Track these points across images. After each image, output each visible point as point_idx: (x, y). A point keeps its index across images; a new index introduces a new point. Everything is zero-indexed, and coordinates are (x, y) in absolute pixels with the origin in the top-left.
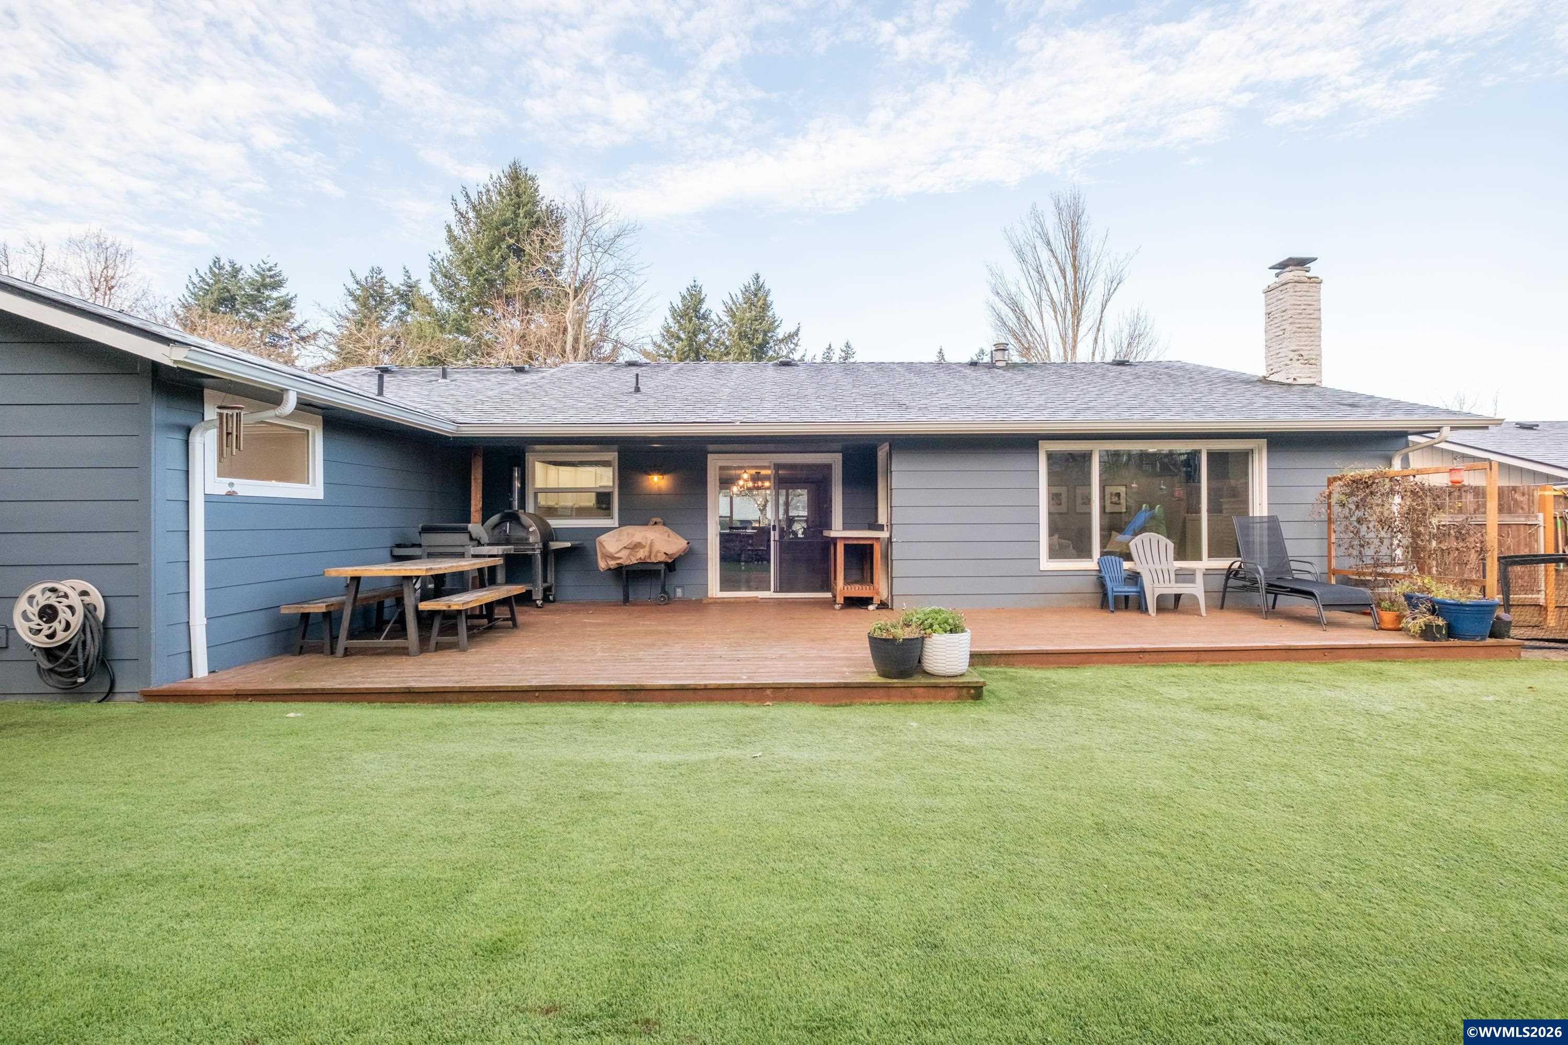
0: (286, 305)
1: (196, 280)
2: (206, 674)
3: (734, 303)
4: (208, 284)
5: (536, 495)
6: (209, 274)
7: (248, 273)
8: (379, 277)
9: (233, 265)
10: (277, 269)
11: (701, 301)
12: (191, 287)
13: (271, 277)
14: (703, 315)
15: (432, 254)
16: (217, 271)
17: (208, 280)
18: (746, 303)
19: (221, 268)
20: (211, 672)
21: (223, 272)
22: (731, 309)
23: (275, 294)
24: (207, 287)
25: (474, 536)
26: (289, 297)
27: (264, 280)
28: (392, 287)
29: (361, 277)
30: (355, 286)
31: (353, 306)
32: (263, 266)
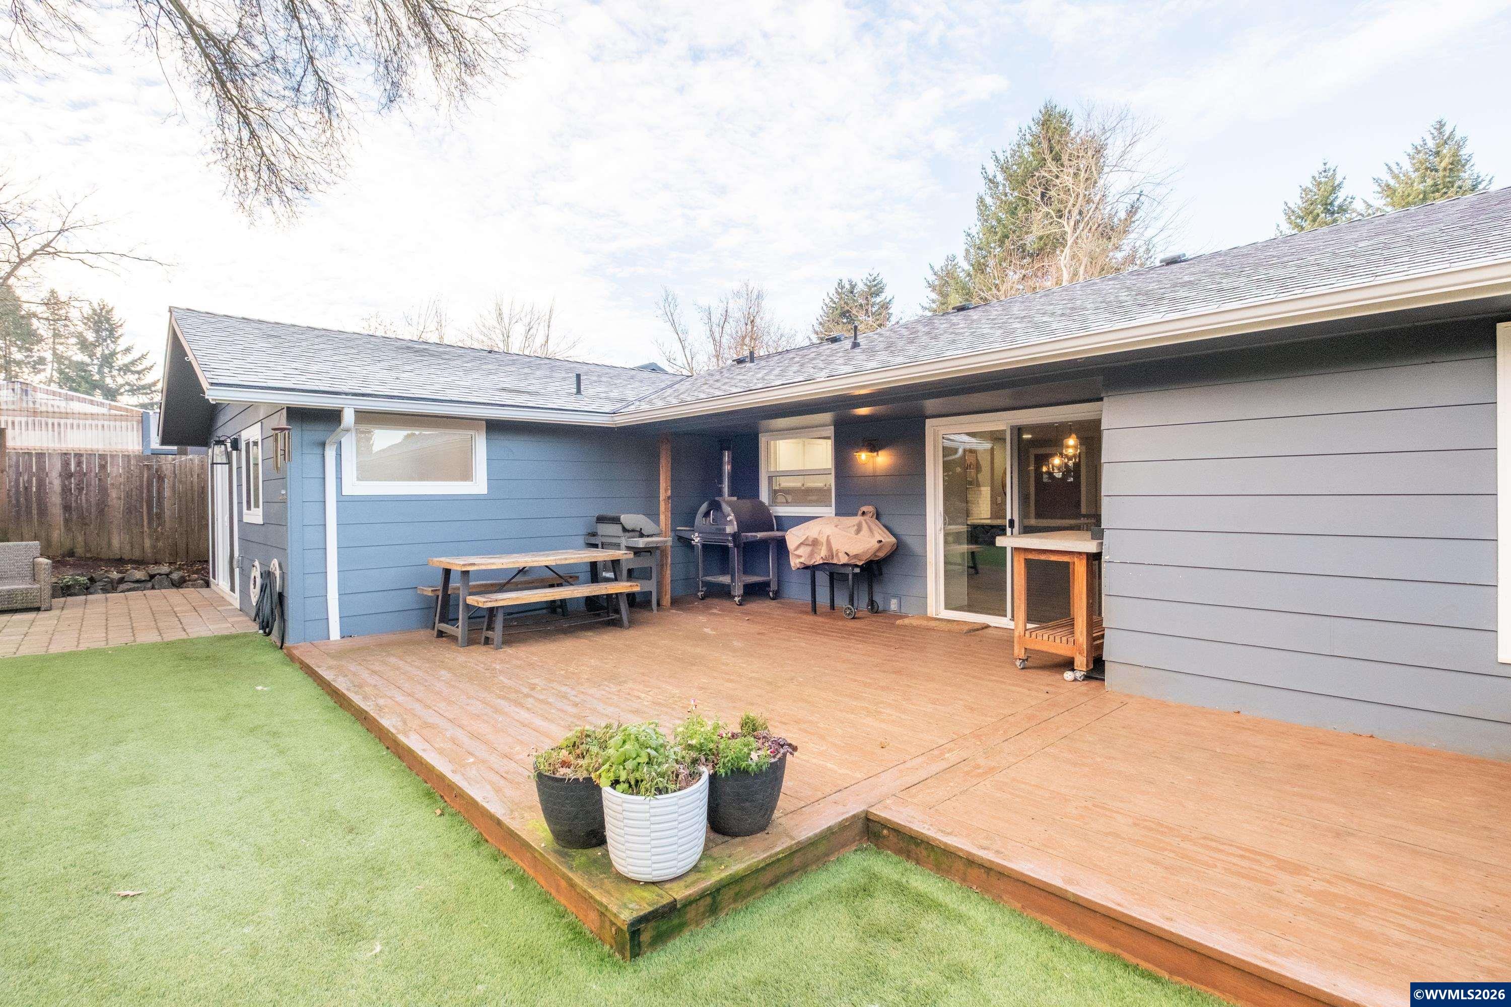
0: (885, 306)
1: (827, 301)
2: (339, 638)
3: (1396, 177)
4: (835, 303)
5: (770, 478)
6: (835, 295)
7: (861, 287)
8: (953, 263)
9: (850, 282)
10: (879, 279)
11: (1335, 189)
12: (825, 308)
13: (875, 286)
14: (1340, 207)
15: (967, 230)
16: (840, 291)
17: (835, 300)
18: (1417, 170)
19: (843, 287)
20: (343, 637)
21: (844, 290)
22: (1388, 186)
23: (878, 300)
24: (834, 305)
25: (628, 527)
26: (888, 300)
27: (870, 290)
28: (964, 270)
29: (937, 268)
30: (934, 277)
31: (934, 296)
32: (870, 278)
